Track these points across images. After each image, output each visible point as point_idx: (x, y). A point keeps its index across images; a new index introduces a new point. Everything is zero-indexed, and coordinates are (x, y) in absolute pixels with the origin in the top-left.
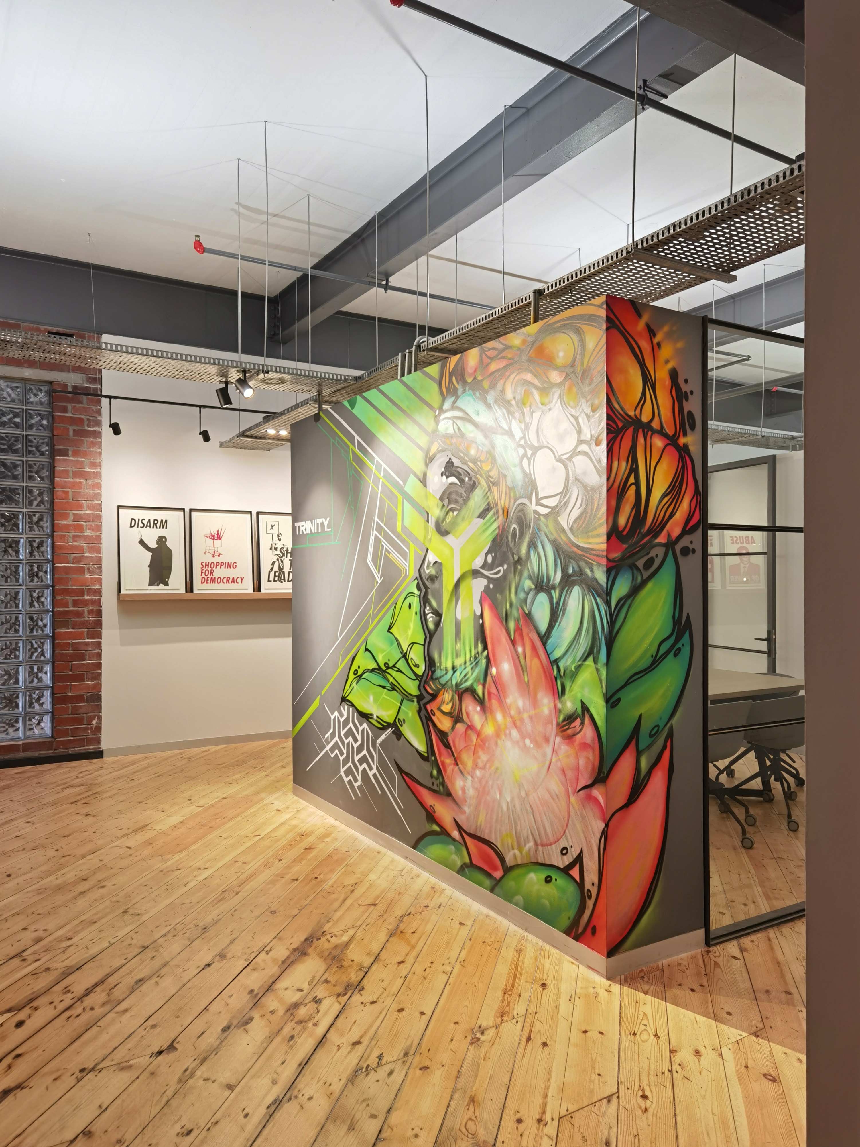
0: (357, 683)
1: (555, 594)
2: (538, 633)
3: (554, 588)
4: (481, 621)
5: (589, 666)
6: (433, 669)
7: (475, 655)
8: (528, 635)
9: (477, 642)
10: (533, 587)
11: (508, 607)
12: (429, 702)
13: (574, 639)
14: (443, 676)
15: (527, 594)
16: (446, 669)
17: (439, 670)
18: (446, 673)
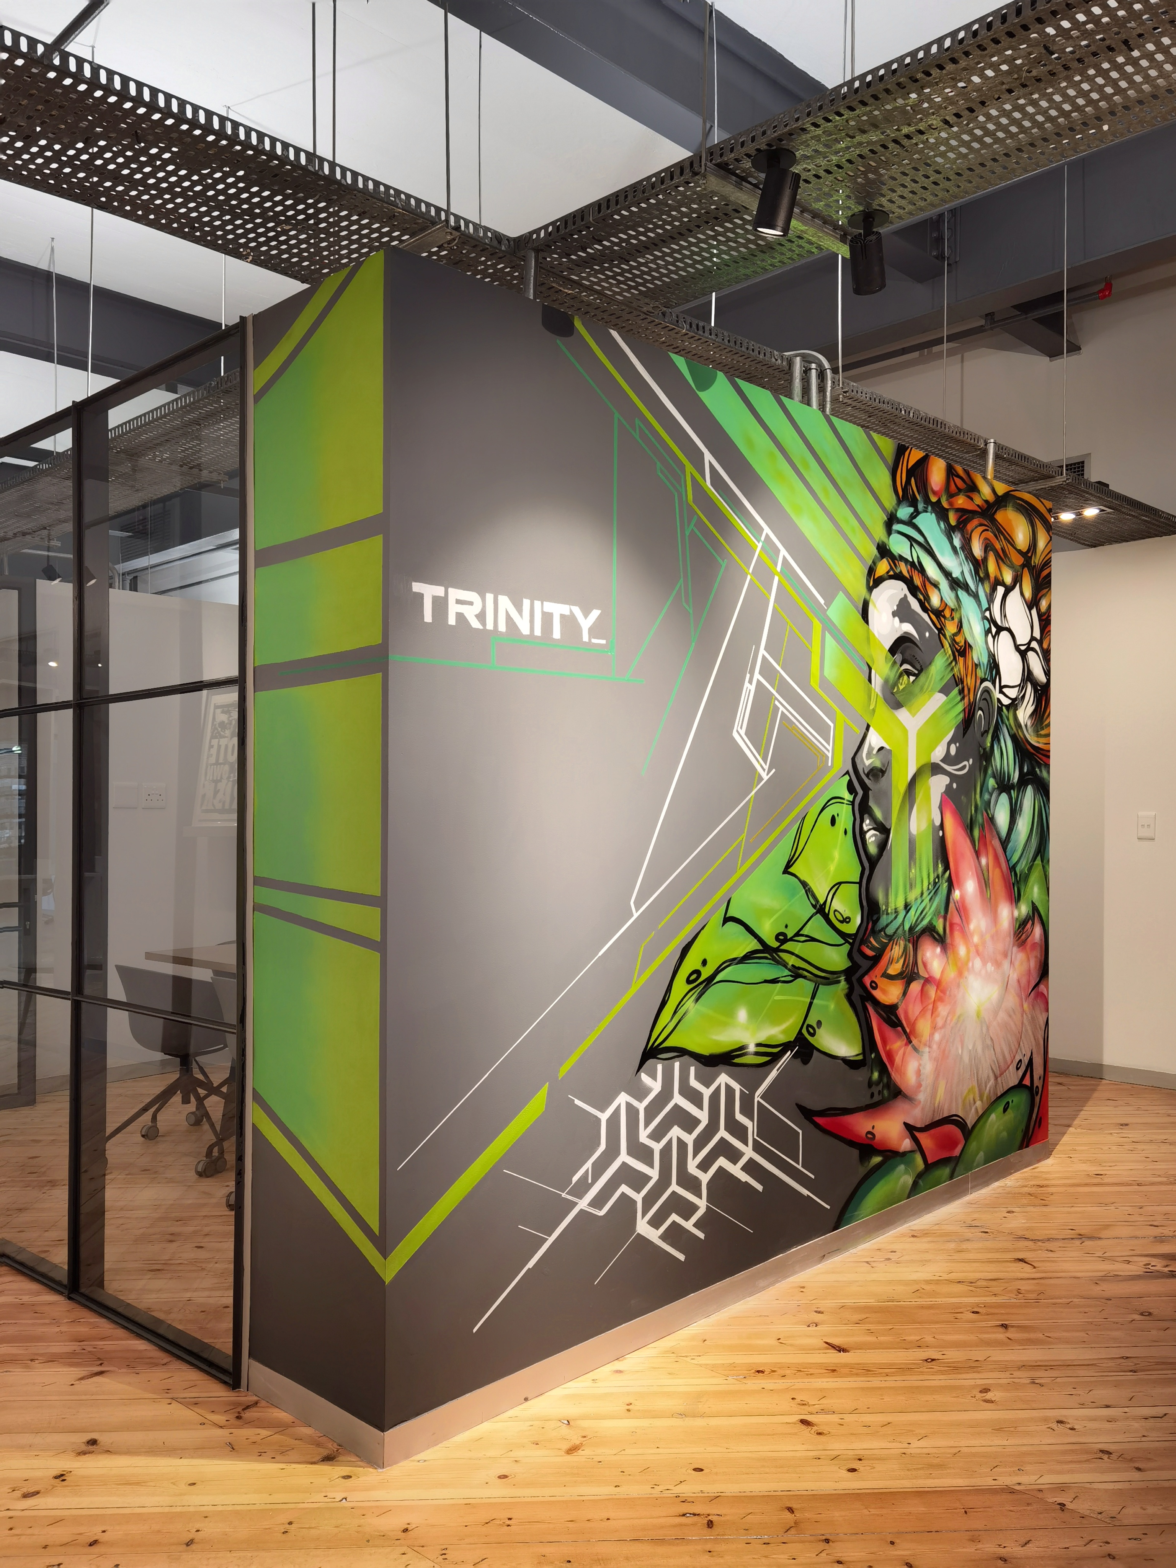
0: (697, 1000)
1: (1014, 794)
2: (1000, 839)
3: (1012, 787)
4: (941, 833)
5: (1037, 864)
6: (875, 918)
7: (934, 880)
8: (991, 842)
9: (937, 862)
10: (996, 786)
11: (973, 812)
12: (867, 972)
13: (1027, 840)
14: (892, 922)
15: (991, 795)
16: (896, 911)
17: (885, 916)
18: (896, 917)
